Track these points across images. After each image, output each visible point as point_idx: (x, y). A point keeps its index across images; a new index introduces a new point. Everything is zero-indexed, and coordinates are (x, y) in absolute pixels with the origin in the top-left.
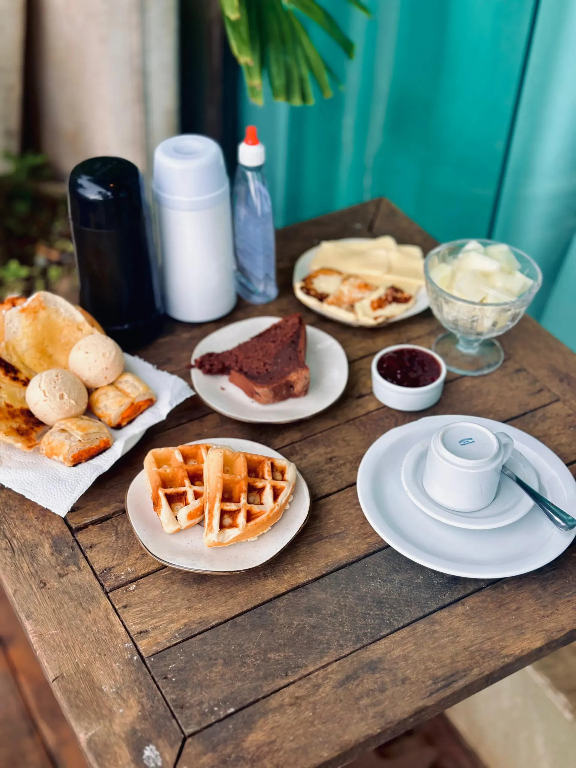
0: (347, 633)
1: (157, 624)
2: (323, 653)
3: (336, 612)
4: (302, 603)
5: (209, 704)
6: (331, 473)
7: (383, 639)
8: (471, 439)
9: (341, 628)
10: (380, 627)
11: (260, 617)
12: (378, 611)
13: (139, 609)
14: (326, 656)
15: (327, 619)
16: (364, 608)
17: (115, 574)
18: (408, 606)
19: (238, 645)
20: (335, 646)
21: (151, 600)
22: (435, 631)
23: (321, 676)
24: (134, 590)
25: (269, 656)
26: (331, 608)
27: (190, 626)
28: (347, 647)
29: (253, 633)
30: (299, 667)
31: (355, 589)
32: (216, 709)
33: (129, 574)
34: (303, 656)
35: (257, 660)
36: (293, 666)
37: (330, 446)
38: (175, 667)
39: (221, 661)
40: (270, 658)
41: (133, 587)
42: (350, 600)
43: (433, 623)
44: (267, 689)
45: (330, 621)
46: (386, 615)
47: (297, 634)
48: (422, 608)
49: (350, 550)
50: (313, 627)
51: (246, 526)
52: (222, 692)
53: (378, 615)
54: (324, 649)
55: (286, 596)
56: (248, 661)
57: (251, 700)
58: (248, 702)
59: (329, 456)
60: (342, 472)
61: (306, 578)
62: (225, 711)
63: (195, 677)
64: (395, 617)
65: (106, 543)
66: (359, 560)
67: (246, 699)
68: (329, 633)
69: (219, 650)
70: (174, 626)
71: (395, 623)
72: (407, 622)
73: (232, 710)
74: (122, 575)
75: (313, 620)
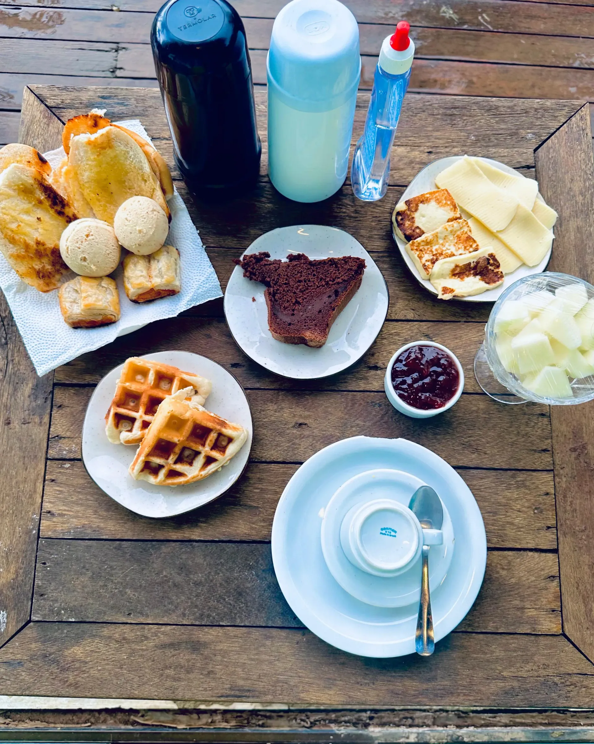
0: (196, 606)
1: (64, 512)
2: (167, 612)
3: (201, 582)
4: (181, 559)
5: (61, 605)
6: (289, 441)
7: (220, 628)
8: (395, 532)
9: (195, 599)
10: (224, 617)
11: (141, 552)
12: (233, 601)
13: (61, 489)
14: (168, 617)
15: (189, 584)
16: (224, 591)
17: (62, 445)
18: (259, 610)
19: (111, 567)
20: (179, 612)
21: (73, 486)
22: (264, 645)
23: (153, 631)
24: (67, 469)
25: (127, 590)
26: (199, 577)
27: (86, 530)
28: (188, 619)
29: (127, 564)
30: (141, 613)
31: (231, 569)
32: (63, 612)
33: (71, 452)
34: (150, 606)
35: (116, 589)
36: (138, 610)
37: (308, 411)
38: (56, 558)
39: (89, 574)
40: (126, 593)
41: (67, 465)
42: (219, 578)
43: (267, 637)
44: (107, 618)
45: (191, 587)
46: (236, 608)
47: (160, 584)
48: (268, 619)
49: (252, 528)
50: (175, 585)
51: (164, 481)
52: (76, 600)
53: (230, 604)
54: (170, 610)
55: (173, 544)
56: (110, 585)
57: (91, 620)
58: (88, 620)
59: (301, 421)
60: (300, 445)
61: (199, 536)
62: (68, 618)
63: (64, 576)
64: (242, 614)
65: (72, 410)
66: (254, 542)
67: (88, 617)
68: (183, 598)
69: (95, 563)
70: (75, 522)
71: (238, 620)
72: (247, 624)
73: (73, 620)
74: (65, 450)
75: (179, 579)
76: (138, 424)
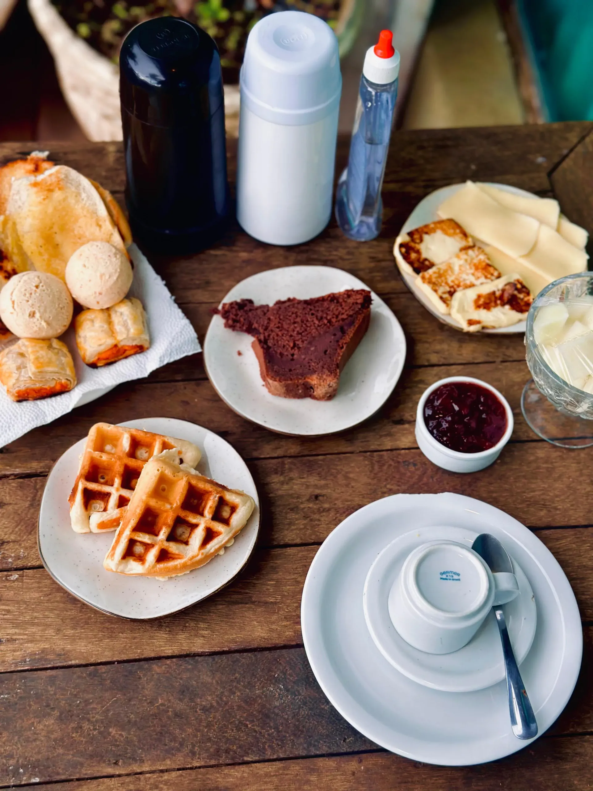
0: (209, 740)
1: (14, 637)
2: (170, 752)
3: (212, 706)
4: (181, 679)
5: (18, 761)
6: (305, 517)
7: (244, 766)
8: (459, 575)
9: (206, 730)
10: (249, 749)
11: (126, 676)
12: (258, 726)
13: (7, 608)
14: (171, 759)
15: (196, 711)
16: (245, 715)
17: (5, 552)
18: (295, 735)
19: (86, 701)
20: (186, 750)
21: (25, 602)
22: (308, 782)
23: (152, 781)
24: (14, 581)
25: (111, 730)
26: (209, 699)
27: (47, 655)
28: (199, 758)
29: (107, 695)
30: (135, 760)
31: (250, 685)
32: (21, 770)
33: (19, 559)
34: (146, 747)
35: (95, 729)
36: (129, 755)
37: (325, 479)
38: (7, 699)
39: (56, 713)
40: (109, 734)
41: (15, 576)
42: (236, 698)
43: (312, 771)
44: (87, 772)
45: (199, 715)
46: (264, 736)
47: (155, 715)
48: (310, 744)
49: (271, 630)
50: (176, 715)
51: (154, 567)
52: (39, 753)
53: (255, 731)
54: (173, 749)
55: (168, 662)
56: (86, 726)
57: (63, 777)
58: (58, 778)
59: (317, 492)
60: (319, 520)
61: (202, 648)
62: (30, 778)
63: (20, 721)
64: (273, 742)
65: (16, 507)
66: (275, 648)
67: (58, 774)
68: (190, 730)
69: (63, 699)
70: (31, 648)
71: (269, 752)
72: (282, 756)
73: (37, 780)
74: (11, 557)
75: (180, 706)
76: (113, 501)
